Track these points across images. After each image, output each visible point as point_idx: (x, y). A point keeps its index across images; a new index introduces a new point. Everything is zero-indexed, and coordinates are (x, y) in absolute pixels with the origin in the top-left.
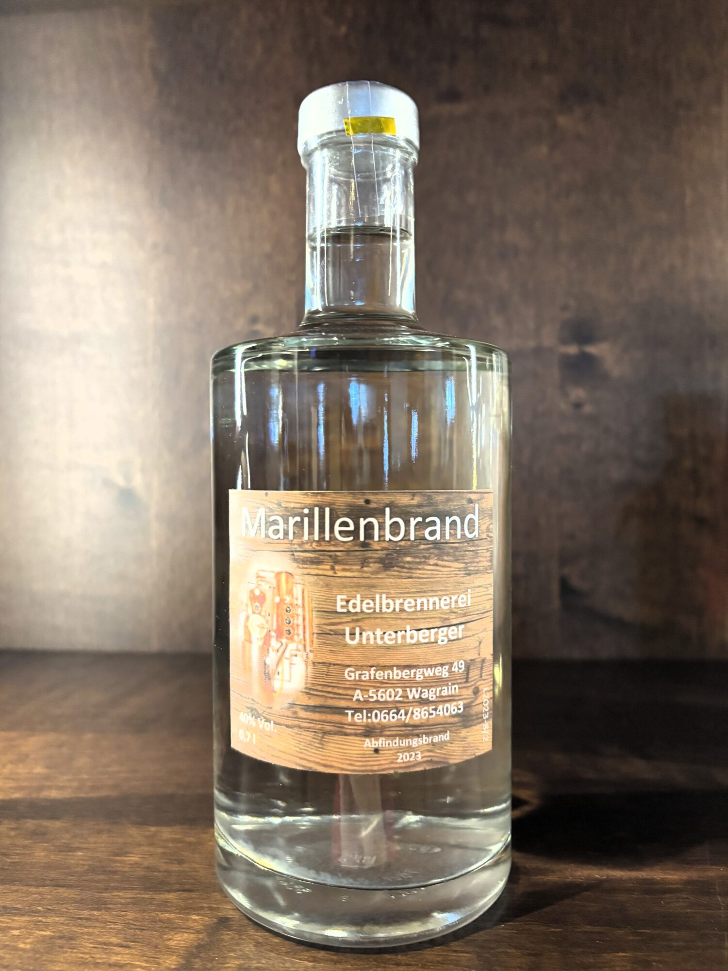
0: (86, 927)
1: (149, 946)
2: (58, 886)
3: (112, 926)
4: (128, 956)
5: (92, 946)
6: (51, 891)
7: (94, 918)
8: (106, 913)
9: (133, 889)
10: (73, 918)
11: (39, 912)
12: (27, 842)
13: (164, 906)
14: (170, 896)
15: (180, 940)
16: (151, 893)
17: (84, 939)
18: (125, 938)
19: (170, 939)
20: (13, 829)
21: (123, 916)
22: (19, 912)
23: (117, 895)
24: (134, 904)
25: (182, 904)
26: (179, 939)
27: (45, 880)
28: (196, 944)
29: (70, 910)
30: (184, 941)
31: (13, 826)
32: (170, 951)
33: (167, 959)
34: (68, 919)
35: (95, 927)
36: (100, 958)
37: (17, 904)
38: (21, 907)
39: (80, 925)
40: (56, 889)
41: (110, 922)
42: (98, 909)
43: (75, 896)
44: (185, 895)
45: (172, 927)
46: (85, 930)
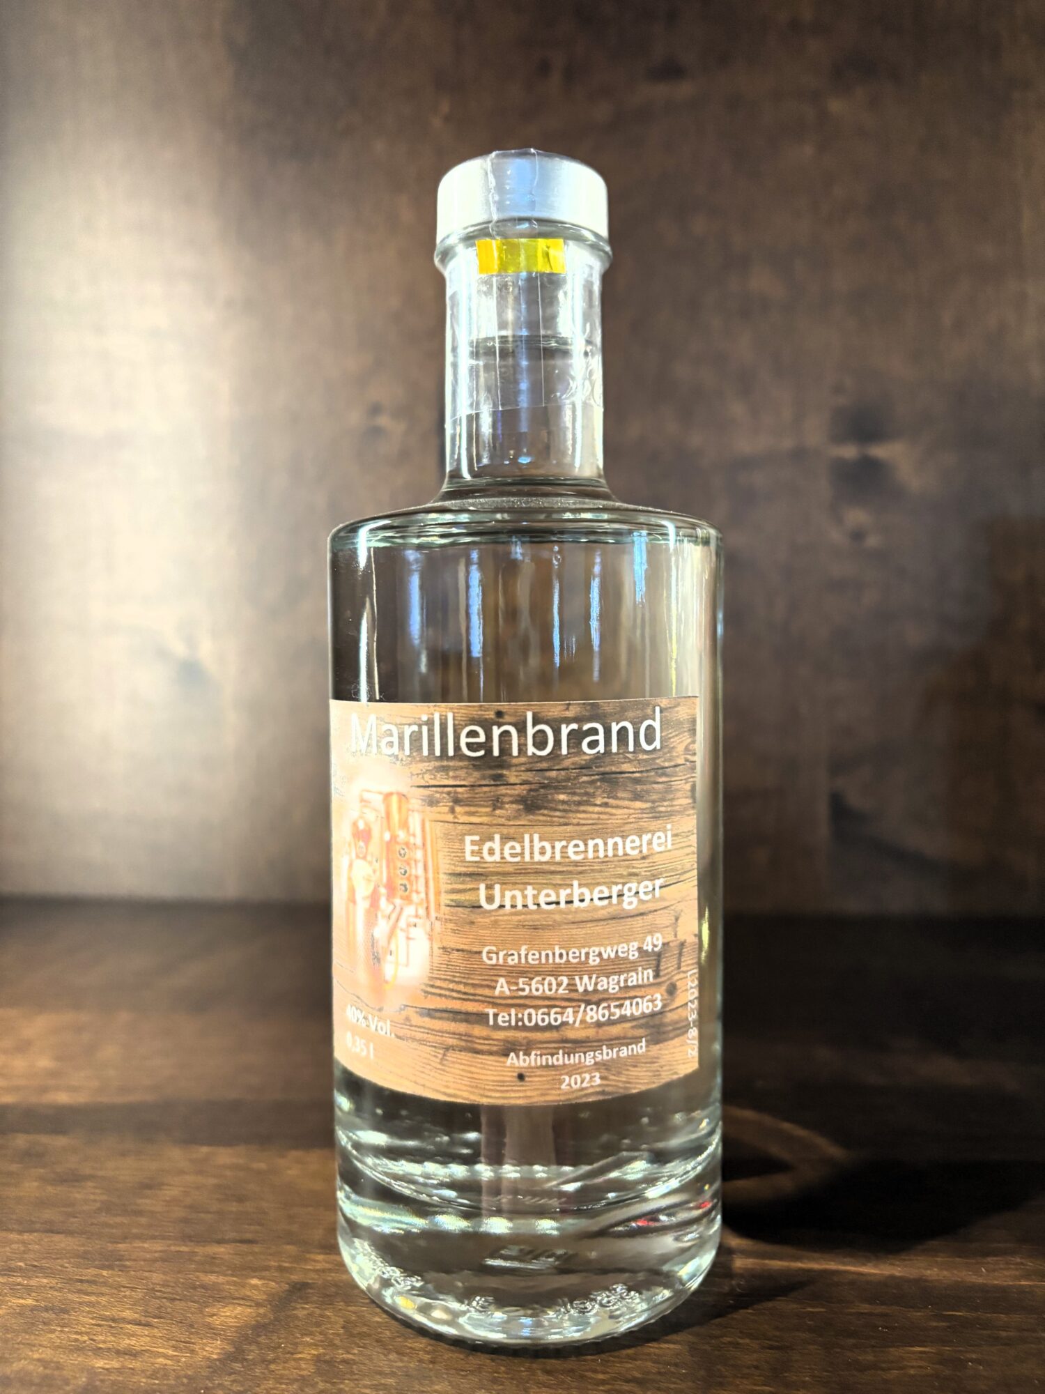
0: (87, 1294)
1: (180, 1325)
2: (52, 1232)
3: (128, 1293)
4: (148, 1338)
5: (93, 1322)
6: (41, 1240)
7: (101, 1280)
8: (120, 1273)
9: (164, 1238)
10: (70, 1279)
13: (211, 1264)
14: (220, 1250)
15: (230, 1315)
16: (192, 1244)
17: (83, 1311)
18: (146, 1311)
19: (214, 1315)
21: (146, 1278)
23: (139, 1247)
24: (164, 1260)
25: (237, 1261)
26: (228, 1314)
28: (254, 1322)
29: (67, 1268)
30: (236, 1317)
32: (214, 1332)
33: (205, 1345)
34: (60, 1280)
35: (103, 1294)
36: (104, 1342)
39: (80, 1291)
40: (48, 1237)
41: (124, 1287)
42: (110, 1267)
43: (76, 1247)
44: (244, 1248)
45: (219, 1296)
46: (86, 1298)
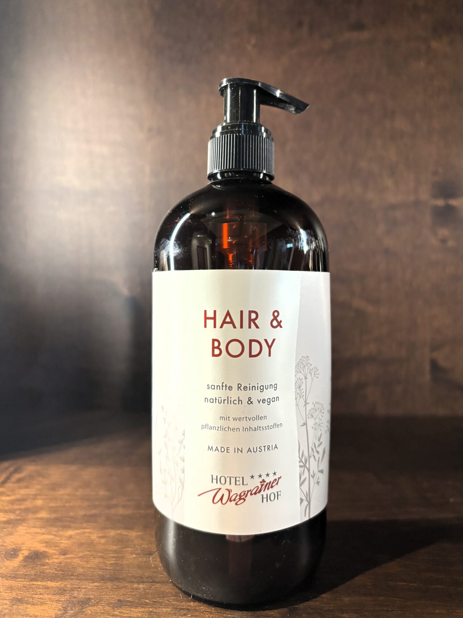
6: (150, 587)
11: (147, 604)
12: (115, 548)
20: (101, 537)
22: (132, 604)
27: (142, 578)
31: (100, 535)
37: (128, 598)
38: (131, 600)
40: (154, 585)
